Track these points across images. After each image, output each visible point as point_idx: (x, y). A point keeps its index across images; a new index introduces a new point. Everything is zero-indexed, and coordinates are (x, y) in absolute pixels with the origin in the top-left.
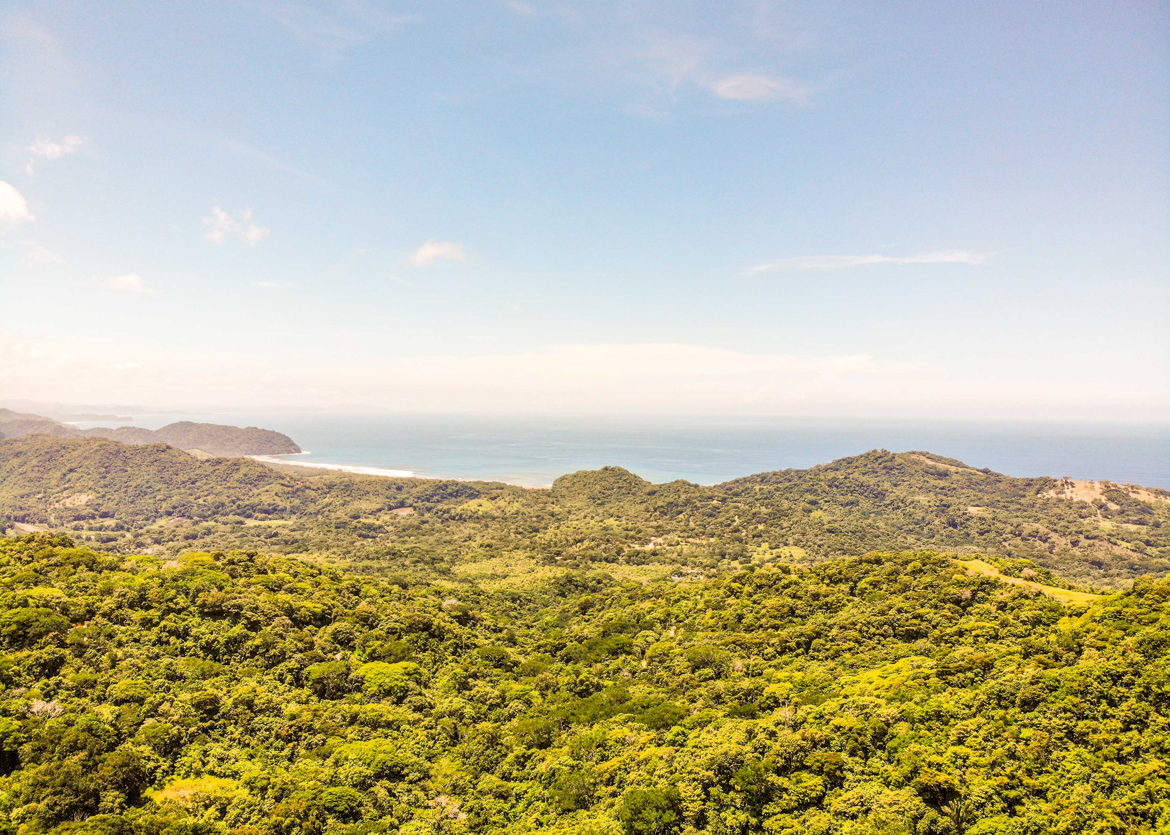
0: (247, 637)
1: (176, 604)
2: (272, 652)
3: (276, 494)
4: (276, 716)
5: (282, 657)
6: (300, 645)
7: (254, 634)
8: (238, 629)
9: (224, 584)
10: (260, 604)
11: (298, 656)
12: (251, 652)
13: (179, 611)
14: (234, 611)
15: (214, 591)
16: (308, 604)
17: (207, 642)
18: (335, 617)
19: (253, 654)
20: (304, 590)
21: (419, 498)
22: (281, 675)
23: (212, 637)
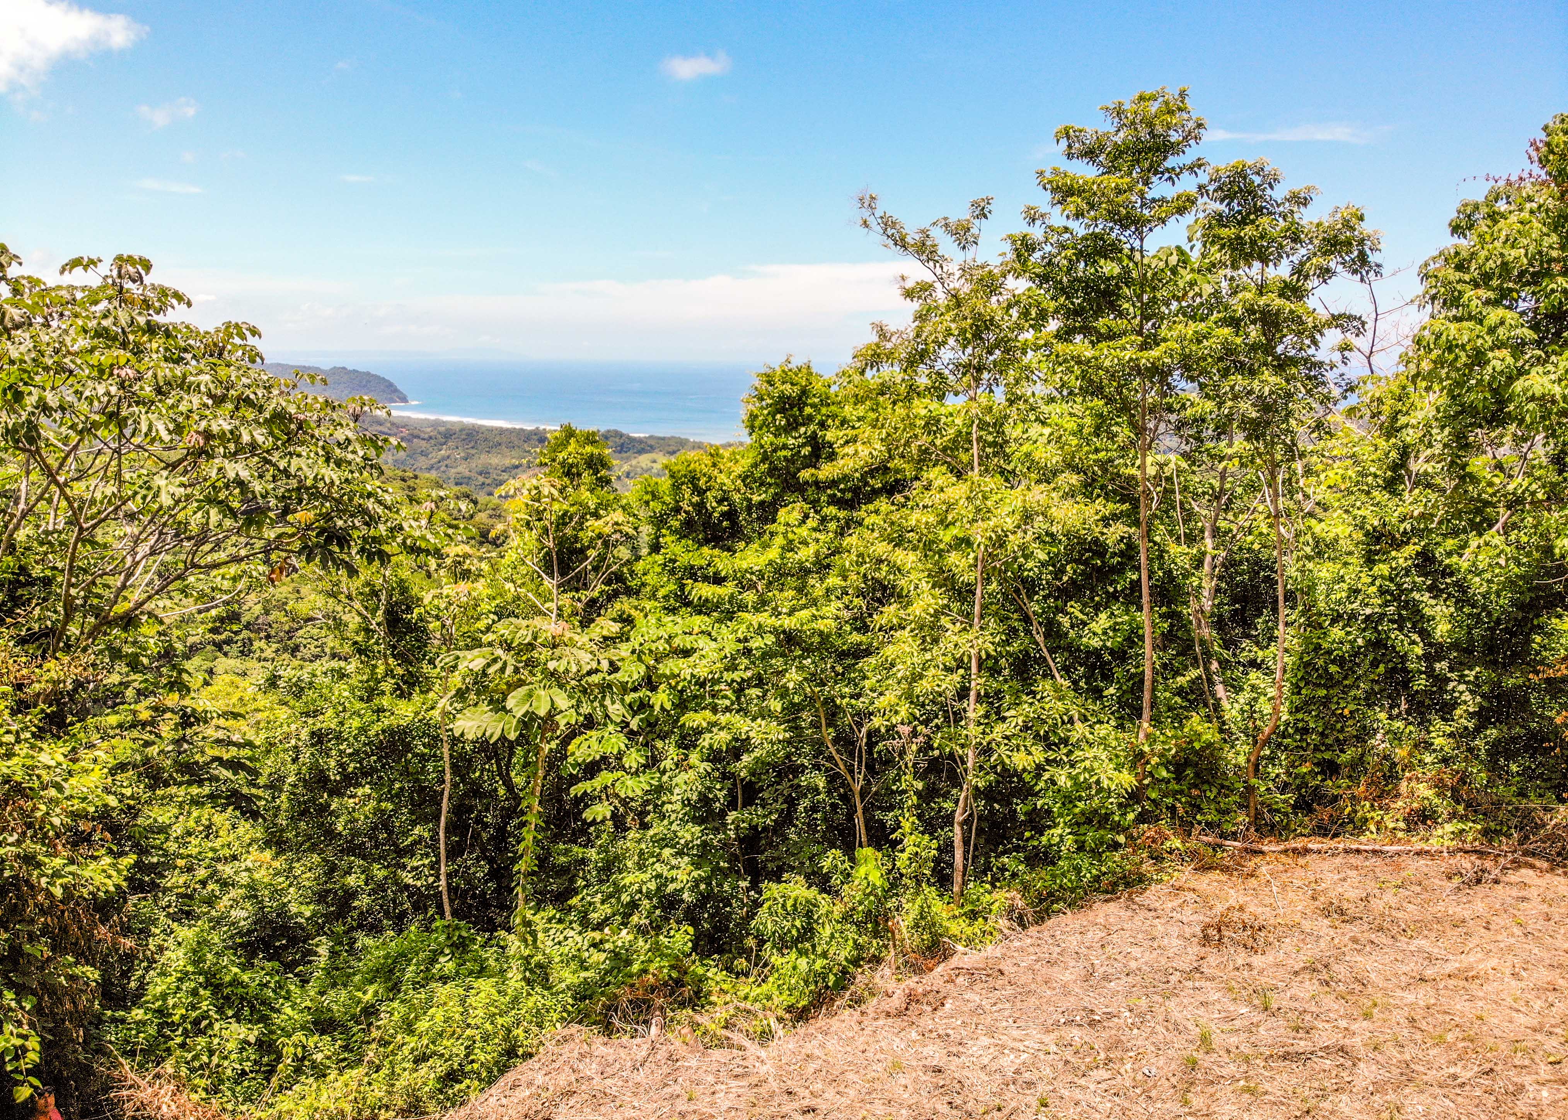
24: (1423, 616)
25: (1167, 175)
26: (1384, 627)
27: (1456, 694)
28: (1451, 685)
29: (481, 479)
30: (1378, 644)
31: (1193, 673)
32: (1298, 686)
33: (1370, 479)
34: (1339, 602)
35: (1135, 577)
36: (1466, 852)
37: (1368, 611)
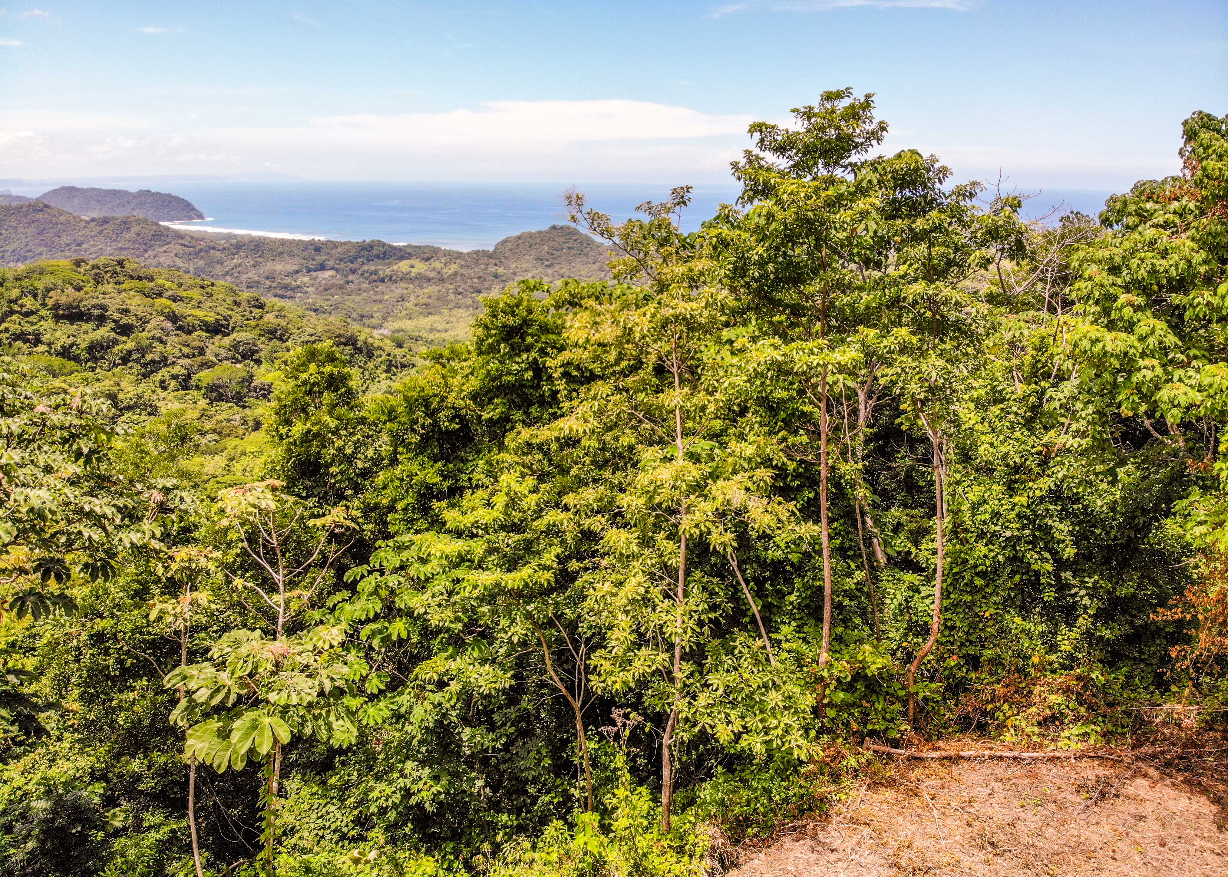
0: (115, 342)
1: (22, 306)
2: (149, 357)
3: (176, 255)
4: (150, 414)
5: (164, 362)
6: (186, 350)
7: (124, 338)
8: (104, 332)
9: (82, 284)
10: (132, 308)
11: (185, 362)
12: (122, 358)
13: (27, 314)
14: (96, 312)
15: (70, 290)
16: (198, 312)
17: (63, 347)
18: (233, 328)
19: (125, 360)
20: (191, 299)
21: (341, 260)
22: (162, 382)
23: (70, 341)
24: (1053, 538)
25: (850, 169)
26: (1021, 547)
27: (1077, 599)
28: (1073, 591)
29: (268, 283)
30: (1016, 560)
31: (859, 575)
32: (947, 590)
33: (1012, 417)
34: (984, 522)
35: (811, 495)
36: (1090, 757)
37: (1008, 534)
